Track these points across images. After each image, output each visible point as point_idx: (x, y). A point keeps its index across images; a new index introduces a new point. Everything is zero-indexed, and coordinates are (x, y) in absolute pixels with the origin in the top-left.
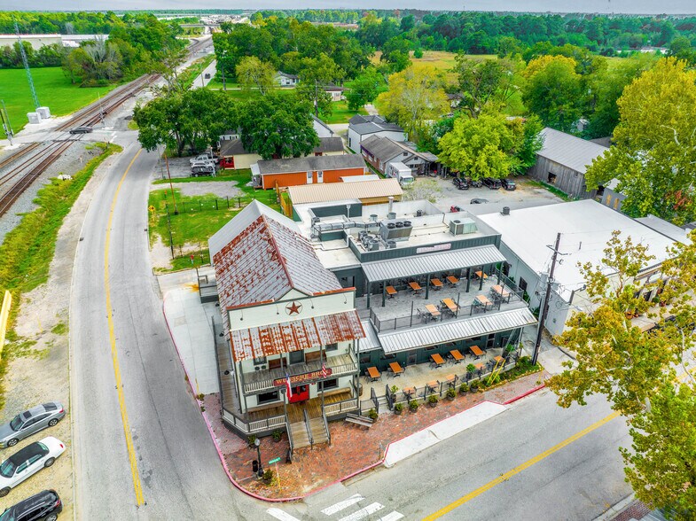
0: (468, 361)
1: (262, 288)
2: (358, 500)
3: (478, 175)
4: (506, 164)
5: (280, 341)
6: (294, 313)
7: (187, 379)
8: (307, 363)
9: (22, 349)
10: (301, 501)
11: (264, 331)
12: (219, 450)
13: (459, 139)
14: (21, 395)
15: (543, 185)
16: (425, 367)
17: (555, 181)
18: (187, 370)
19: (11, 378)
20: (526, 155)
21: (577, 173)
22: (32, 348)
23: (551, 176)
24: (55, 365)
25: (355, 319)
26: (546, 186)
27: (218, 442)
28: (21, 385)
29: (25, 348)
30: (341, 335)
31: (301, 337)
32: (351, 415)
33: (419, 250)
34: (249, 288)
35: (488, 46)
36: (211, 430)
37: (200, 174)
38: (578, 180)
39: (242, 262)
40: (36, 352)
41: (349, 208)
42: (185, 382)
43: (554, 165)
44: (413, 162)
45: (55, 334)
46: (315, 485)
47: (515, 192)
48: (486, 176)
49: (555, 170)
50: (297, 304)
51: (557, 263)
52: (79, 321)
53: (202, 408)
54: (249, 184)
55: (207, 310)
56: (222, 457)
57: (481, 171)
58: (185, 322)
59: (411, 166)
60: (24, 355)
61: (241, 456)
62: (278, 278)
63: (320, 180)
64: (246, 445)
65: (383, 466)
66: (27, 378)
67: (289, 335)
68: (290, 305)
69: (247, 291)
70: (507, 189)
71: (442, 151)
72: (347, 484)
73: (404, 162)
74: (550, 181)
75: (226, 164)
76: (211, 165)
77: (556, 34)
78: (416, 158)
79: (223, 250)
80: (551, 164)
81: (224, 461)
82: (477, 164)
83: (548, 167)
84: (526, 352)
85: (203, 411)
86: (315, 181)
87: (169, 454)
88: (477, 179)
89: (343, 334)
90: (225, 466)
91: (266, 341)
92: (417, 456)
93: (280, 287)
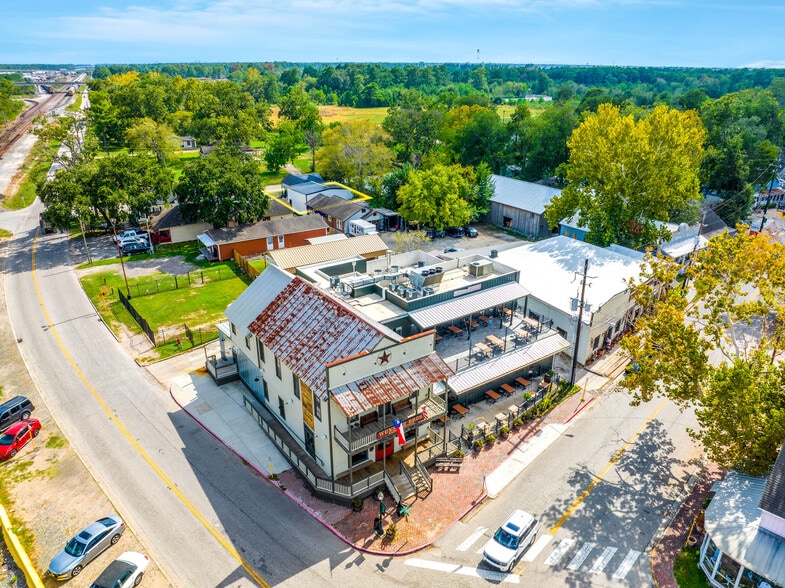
0: (519, 394)
1: (344, 345)
2: (484, 531)
3: (442, 226)
4: (469, 213)
5: (381, 391)
6: (385, 362)
7: (246, 463)
8: (394, 413)
9: (18, 473)
10: (431, 546)
11: (362, 384)
12: (324, 522)
13: (419, 191)
14: (50, 522)
15: (499, 230)
16: (482, 404)
17: (511, 224)
18: (243, 455)
19: (25, 506)
20: (480, 202)
21: (533, 214)
22: (30, 469)
23: (507, 220)
24: (75, 481)
25: (439, 361)
26: (503, 230)
27: (317, 514)
28: (42, 511)
29: (21, 470)
30: (433, 377)
31: (399, 384)
32: (441, 459)
33: (456, 293)
34: (324, 347)
35: (383, 99)
36: (304, 505)
37: (134, 252)
38: (536, 220)
39: (297, 325)
40: (40, 473)
41: (354, 265)
42: (245, 467)
43: (509, 209)
44: (372, 218)
45: (51, 450)
46: (437, 529)
47: (478, 238)
48: (451, 225)
49: (511, 214)
50: (387, 352)
51: (587, 287)
52: (76, 430)
53: (281, 487)
54: (200, 258)
55: (228, 392)
56: (332, 528)
57: (445, 220)
58: (210, 408)
59: (373, 222)
60: (25, 478)
61: (350, 521)
62: (359, 331)
63: (281, 244)
64: (349, 511)
65: (489, 498)
66: (46, 502)
67: (386, 384)
68: (381, 354)
69: (323, 351)
70: (470, 236)
71: (402, 204)
72: (465, 520)
73: (363, 218)
74: (505, 225)
75: (160, 237)
76: (142, 240)
77: (444, 85)
78: (375, 214)
79: (258, 319)
80: (505, 209)
81: (335, 530)
82: (441, 214)
83: (502, 212)
84: (564, 377)
85: (285, 489)
86: (276, 247)
87: (273, 538)
88: (441, 229)
89: (435, 375)
90: (339, 534)
91: (368, 394)
92: (514, 482)
93: (368, 338)
